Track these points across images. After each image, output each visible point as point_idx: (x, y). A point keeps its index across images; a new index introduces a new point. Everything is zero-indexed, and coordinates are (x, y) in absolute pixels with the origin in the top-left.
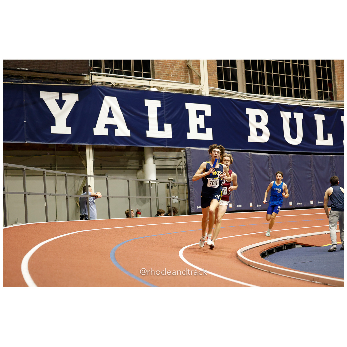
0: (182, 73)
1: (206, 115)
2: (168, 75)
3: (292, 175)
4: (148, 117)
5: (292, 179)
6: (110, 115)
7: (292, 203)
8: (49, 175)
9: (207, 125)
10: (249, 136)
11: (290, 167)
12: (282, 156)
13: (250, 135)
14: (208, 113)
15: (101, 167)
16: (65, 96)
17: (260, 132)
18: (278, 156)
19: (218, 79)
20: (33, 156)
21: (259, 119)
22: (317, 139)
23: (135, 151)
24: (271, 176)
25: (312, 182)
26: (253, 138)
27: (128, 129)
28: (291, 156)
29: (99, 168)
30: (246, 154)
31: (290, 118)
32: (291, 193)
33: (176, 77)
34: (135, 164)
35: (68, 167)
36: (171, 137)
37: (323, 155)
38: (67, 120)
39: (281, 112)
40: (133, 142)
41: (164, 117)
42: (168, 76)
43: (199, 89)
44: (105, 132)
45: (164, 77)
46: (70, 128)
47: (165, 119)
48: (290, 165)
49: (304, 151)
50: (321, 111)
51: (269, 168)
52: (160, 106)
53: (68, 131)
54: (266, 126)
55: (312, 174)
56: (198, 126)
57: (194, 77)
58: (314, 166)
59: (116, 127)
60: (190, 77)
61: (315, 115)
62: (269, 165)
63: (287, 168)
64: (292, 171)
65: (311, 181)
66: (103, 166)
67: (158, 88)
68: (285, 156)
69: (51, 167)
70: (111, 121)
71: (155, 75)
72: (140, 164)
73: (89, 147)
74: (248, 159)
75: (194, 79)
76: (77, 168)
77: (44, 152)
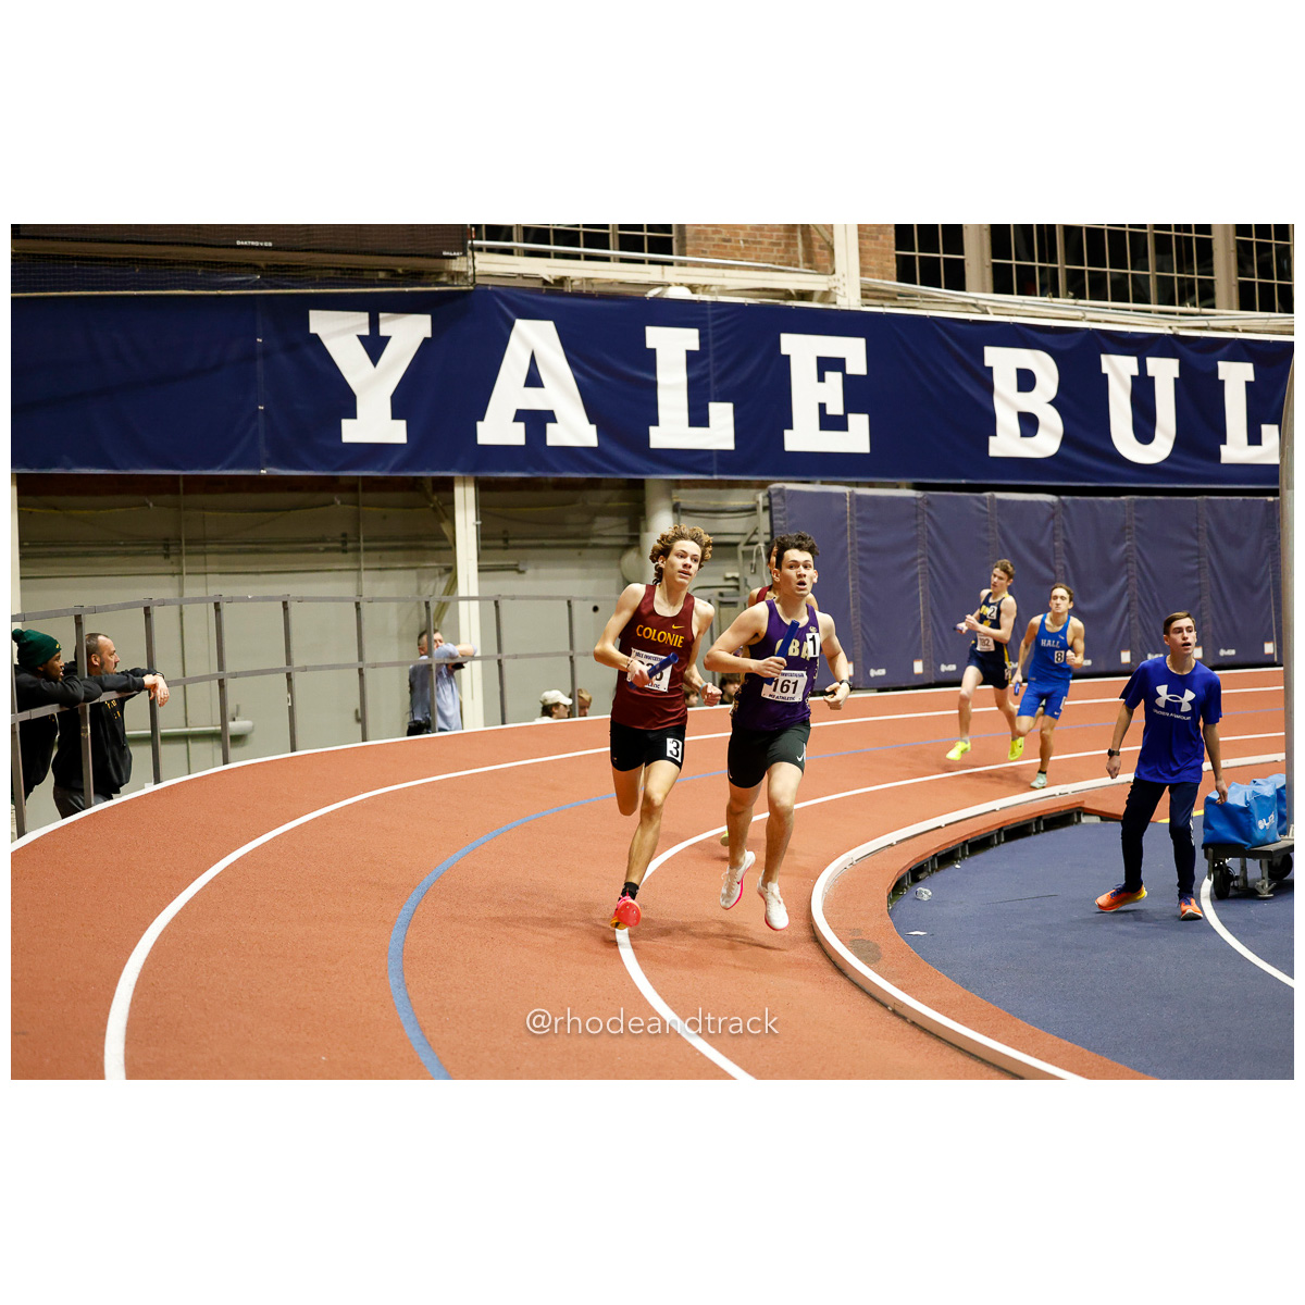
0: (775, 234)
1: (850, 370)
2: (729, 241)
3: (1132, 562)
4: (655, 384)
5: (1133, 576)
6: (533, 380)
7: (1131, 655)
8: (340, 570)
9: (851, 405)
10: (991, 439)
11: (1127, 537)
12: (1101, 501)
13: (995, 434)
14: (857, 365)
15: (506, 540)
16: (390, 325)
17: (1029, 424)
18: (1086, 501)
19: (897, 249)
20: (289, 510)
21: (1026, 380)
22: (1225, 443)
23: (619, 487)
24: (1062, 568)
25: (1199, 585)
26: (1006, 443)
27: (591, 422)
28: (1130, 502)
29: (500, 543)
30: (978, 499)
31: (1133, 377)
32: (1129, 624)
33: (756, 249)
34: (616, 531)
35: (400, 544)
36: (730, 445)
37: (1241, 498)
38: (393, 398)
39: (1103, 357)
40: (605, 466)
41: (708, 384)
42: (728, 244)
43: (826, 289)
44: (516, 435)
45: (715, 249)
46: (402, 424)
47: (714, 388)
48: (1127, 530)
49: (1179, 483)
50: (1239, 350)
51: (1056, 544)
52: (695, 346)
53: (397, 432)
54: (1050, 403)
55: (1202, 559)
56: (822, 407)
57: (816, 244)
58: (1210, 534)
59: (550, 416)
60: (804, 245)
61: (1220, 364)
62: (1057, 532)
63: (1117, 541)
64: (1132, 551)
65: (1196, 582)
66: (513, 538)
67: (692, 288)
68: (1113, 502)
69: (344, 542)
70: (534, 400)
71: (688, 242)
72: (631, 530)
73: (464, 482)
74: (985, 515)
75: (817, 250)
76: (427, 544)
77: (323, 497)
